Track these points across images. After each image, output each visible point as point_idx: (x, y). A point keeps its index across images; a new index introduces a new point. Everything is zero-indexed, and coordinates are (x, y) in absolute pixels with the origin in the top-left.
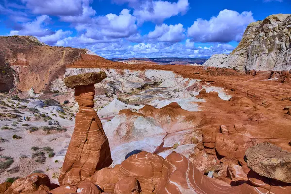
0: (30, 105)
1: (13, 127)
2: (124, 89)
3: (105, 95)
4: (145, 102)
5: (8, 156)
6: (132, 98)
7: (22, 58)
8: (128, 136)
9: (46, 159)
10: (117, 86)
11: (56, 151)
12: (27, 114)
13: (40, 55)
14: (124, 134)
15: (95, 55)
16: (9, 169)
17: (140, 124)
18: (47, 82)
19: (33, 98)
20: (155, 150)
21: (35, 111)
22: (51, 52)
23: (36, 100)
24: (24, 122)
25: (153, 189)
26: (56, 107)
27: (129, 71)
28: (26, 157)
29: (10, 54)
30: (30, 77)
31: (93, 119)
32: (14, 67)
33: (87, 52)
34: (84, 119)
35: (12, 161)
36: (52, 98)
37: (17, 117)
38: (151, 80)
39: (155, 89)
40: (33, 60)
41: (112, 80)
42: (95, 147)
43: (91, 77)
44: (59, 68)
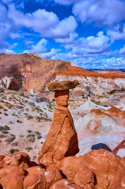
0: (30, 100)
1: (18, 115)
2: (97, 92)
3: (82, 97)
4: (113, 104)
5: (13, 134)
6: (103, 100)
7: (28, 68)
8: (96, 131)
9: (35, 140)
10: (92, 90)
11: (42, 135)
12: (27, 106)
13: (39, 66)
14: (93, 129)
15: (77, 66)
16: (12, 143)
17: (106, 122)
18: (42, 85)
19: (32, 96)
20: (116, 146)
21: (33, 104)
22: (47, 64)
23: (34, 97)
24: (25, 112)
25: (107, 185)
26: (46, 103)
27: (102, 79)
28: (23, 136)
29: (22, 65)
30: (32, 81)
31: (67, 117)
32: (23, 74)
33: (71, 64)
34: (60, 116)
35: (15, 138)
36: (45, 97)
37: (21, 107)
38: (119, 87)
39: (122, 94)
40: (35, 69)
41: (88, 85)
42: (66, 138)
43: (67, 84)
44: (51, 75)
